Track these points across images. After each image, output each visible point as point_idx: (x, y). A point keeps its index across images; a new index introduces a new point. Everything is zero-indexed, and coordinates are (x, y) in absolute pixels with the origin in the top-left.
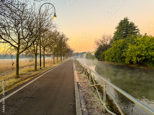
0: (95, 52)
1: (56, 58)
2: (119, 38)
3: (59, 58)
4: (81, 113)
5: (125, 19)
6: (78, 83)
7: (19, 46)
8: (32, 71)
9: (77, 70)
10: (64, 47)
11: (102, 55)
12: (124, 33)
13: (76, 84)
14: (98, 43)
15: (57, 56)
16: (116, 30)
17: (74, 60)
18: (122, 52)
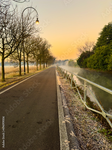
0: (77, 59)
1: (39, 65)
2: (102, 44)
3: (42, 65)
4: (63, 110)
5: (109, 24)
6: (60, 86)
7: (4, 51)
8: (17, 76)
9: (59, 75)
10: (46, 54)
11: (84, 62)
12: (107, 39)
13: (58, 87)
14: (80, 50)
15: (40, 63)
16: (99, 36)
17: (56, 67)
18: (105, 58)
